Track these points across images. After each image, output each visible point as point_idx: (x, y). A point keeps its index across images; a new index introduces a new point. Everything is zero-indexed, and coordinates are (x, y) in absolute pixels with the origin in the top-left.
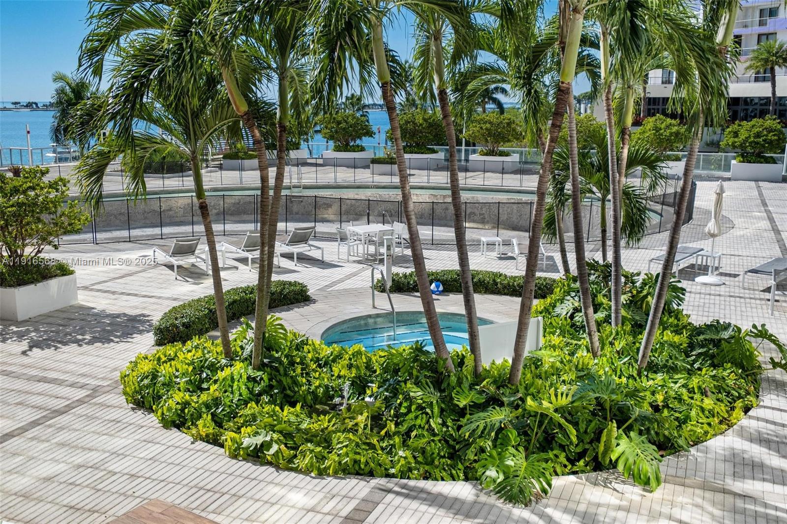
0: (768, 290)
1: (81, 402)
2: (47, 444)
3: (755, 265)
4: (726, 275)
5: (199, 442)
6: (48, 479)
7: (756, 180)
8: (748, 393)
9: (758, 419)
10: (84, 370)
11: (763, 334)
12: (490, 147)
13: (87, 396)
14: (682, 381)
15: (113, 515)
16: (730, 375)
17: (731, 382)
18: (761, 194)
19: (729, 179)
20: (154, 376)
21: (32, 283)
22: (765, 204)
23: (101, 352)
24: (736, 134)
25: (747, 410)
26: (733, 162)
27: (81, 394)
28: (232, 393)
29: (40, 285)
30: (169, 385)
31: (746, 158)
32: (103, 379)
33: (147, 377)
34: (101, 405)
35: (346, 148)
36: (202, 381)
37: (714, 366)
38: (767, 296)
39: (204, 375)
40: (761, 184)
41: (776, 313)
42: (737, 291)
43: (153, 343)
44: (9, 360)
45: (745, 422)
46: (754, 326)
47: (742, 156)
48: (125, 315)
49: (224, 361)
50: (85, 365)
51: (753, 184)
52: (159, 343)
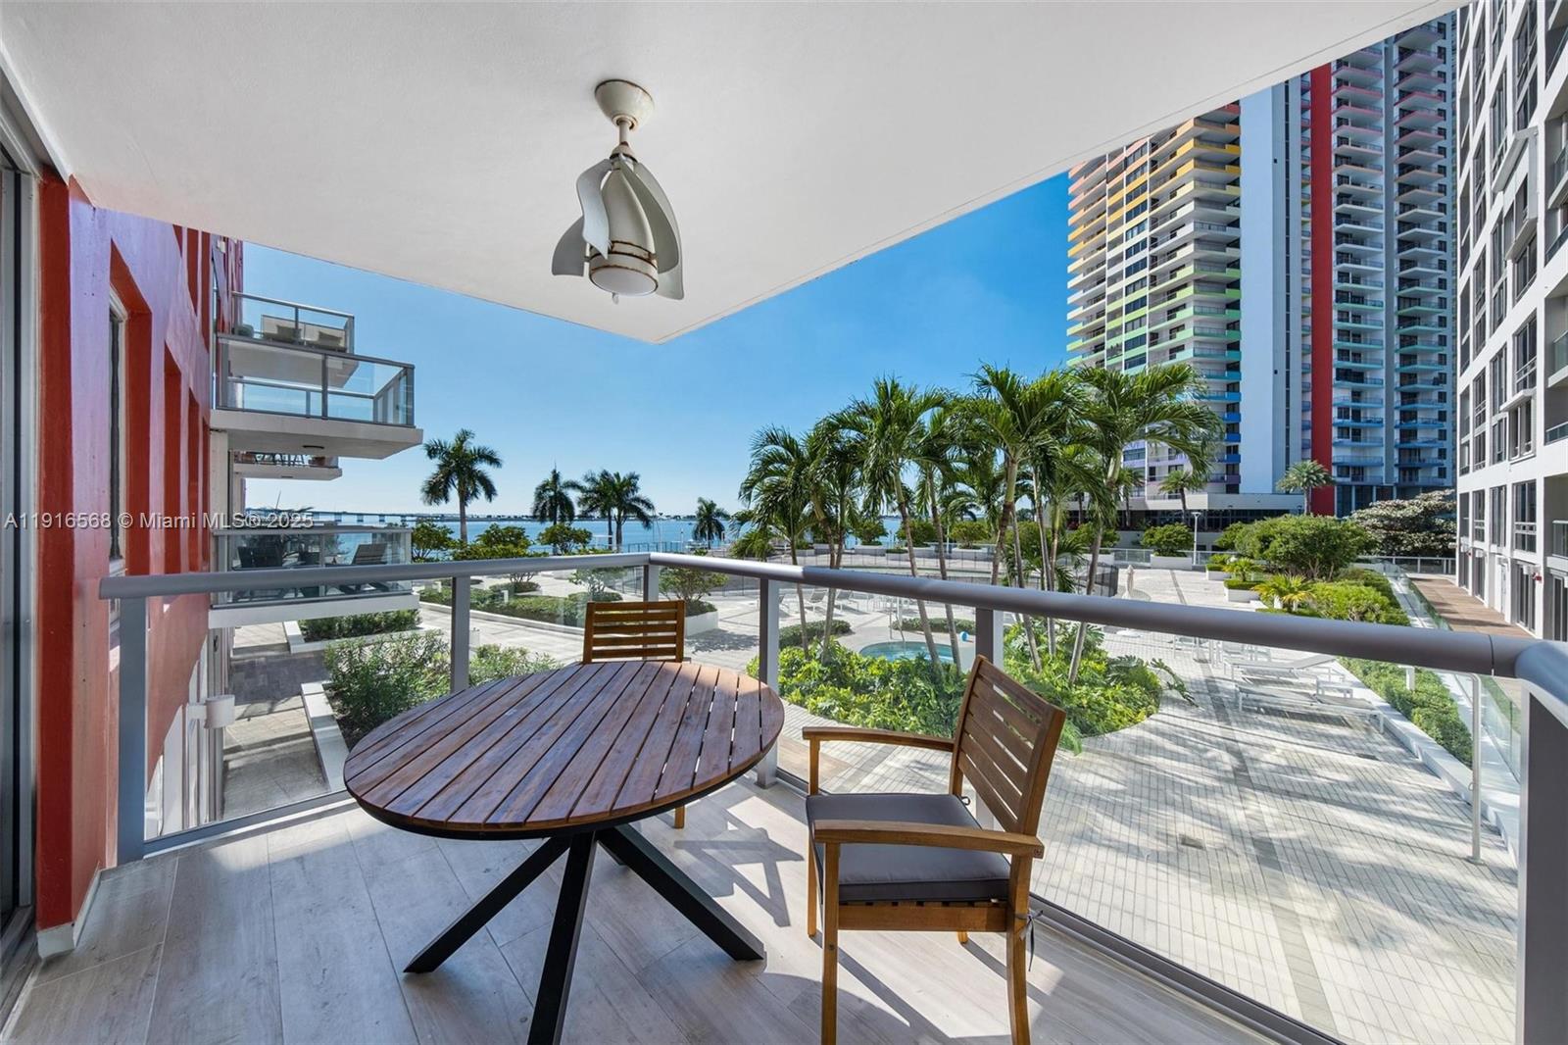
7: (1171, 569)
8: (1150, 704)
9: (1157, 720)
11: (1160, 665)
16: (1136, 692)
18: (1174, 578)
19: (1149, 568)
22: (1176, 585)
25: (1149, 715)
26: (1152, 555)
31: (1161, 553)
38: (1172, 646)
40: (1175, 571)
41: (1178, 657)
45: (1146, 721)
46: (1154, 660)
47: (1159, 551)
51: (1169, 571)
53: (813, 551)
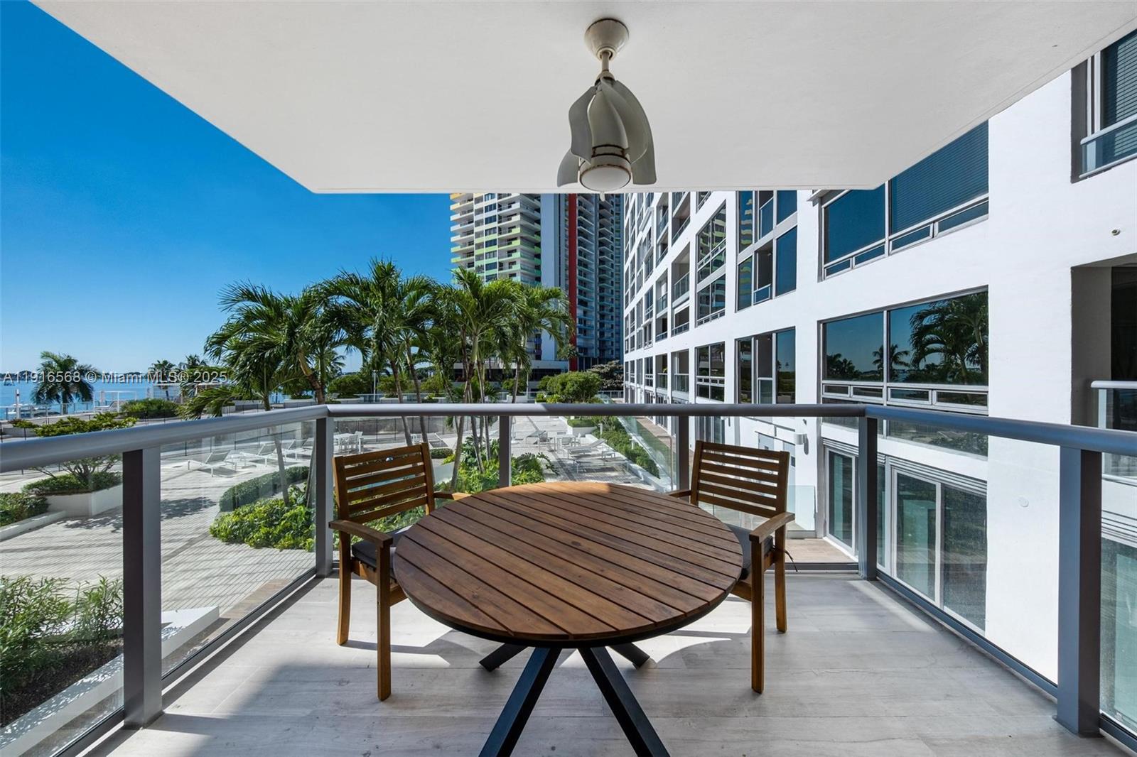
0: (536, 443)
1: (183, 548)
2: (172, 574)
3: (530, 434)
4: (519, 440)
5: (284, 550)
6: (187, 589)
10: (174, 532)
11: (542, 456)
12: (391, 393)
13: (187, 544)
14: (518, 478)
15: (250, 592)
16: (534, 473)
17: (534, 476)
20: (242, 522)
21: (105, 488)
23: (182, 521)
24: (508, 384)
27: (181, 545)
28: (297, 523)
29: (111, 489)
30: (252, 526)
32: (193, 534)
33: (236, 524)
34: (201, 547)
35: (300, 397)
36: (273, 521)
37: (527, 471)
39: (274, 518)
42: (525, 445)
43: (219, 510)
44: (102, 537)
46: (539, 454)
48: (186, 500)
49: (286, 508)
50: (173, 530)
52: (222, 510)
53: (234, 407)
